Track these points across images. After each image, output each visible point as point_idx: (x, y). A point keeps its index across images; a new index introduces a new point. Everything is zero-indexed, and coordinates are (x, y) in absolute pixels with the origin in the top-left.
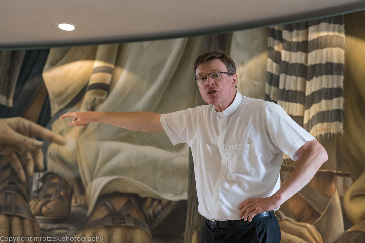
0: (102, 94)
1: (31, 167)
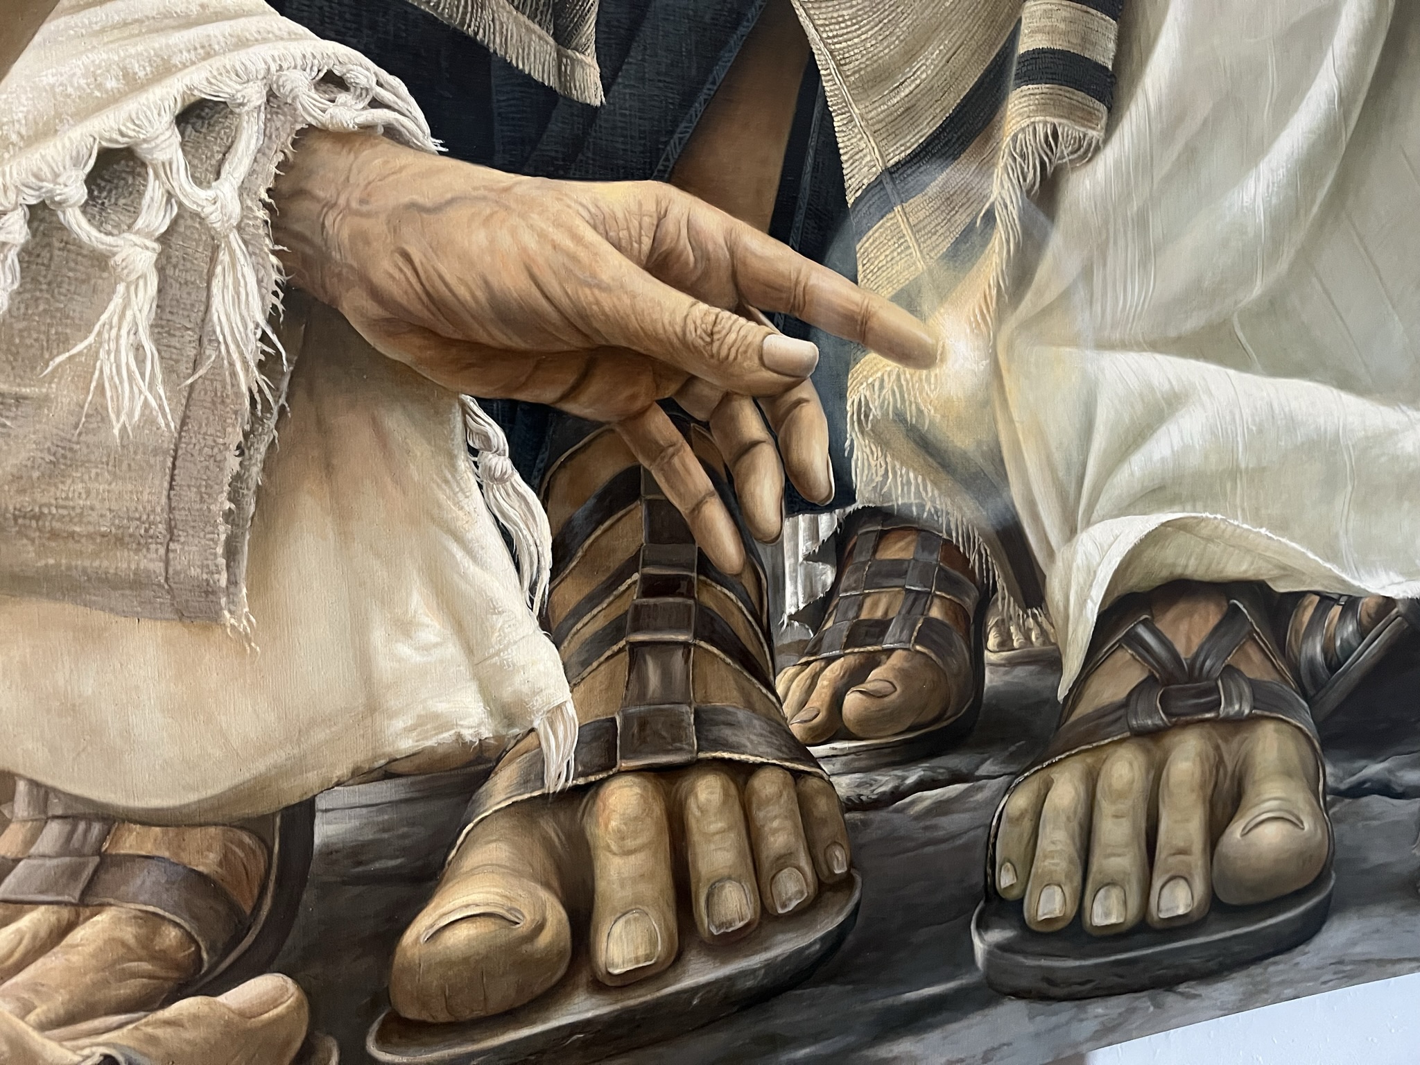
1: (766, 491)
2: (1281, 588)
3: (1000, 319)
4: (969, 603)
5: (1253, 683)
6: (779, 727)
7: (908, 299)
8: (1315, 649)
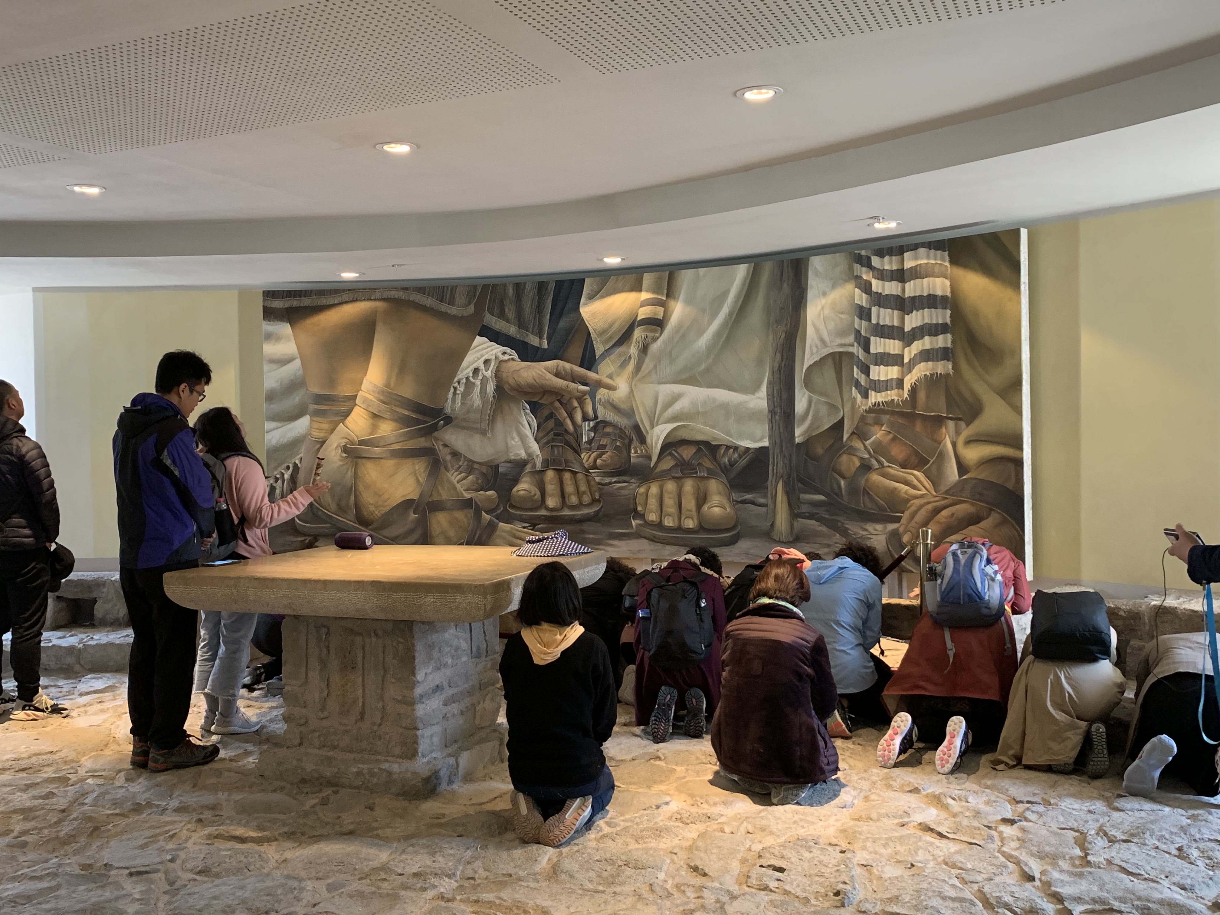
0: (655, 331)
1: (579, 417)
2: (714, 443)
3: (633, 378)
4: (627, 441)
5: (708, 469)
6: (582, 465)
7: (610, 377)
8: (726, 460)
